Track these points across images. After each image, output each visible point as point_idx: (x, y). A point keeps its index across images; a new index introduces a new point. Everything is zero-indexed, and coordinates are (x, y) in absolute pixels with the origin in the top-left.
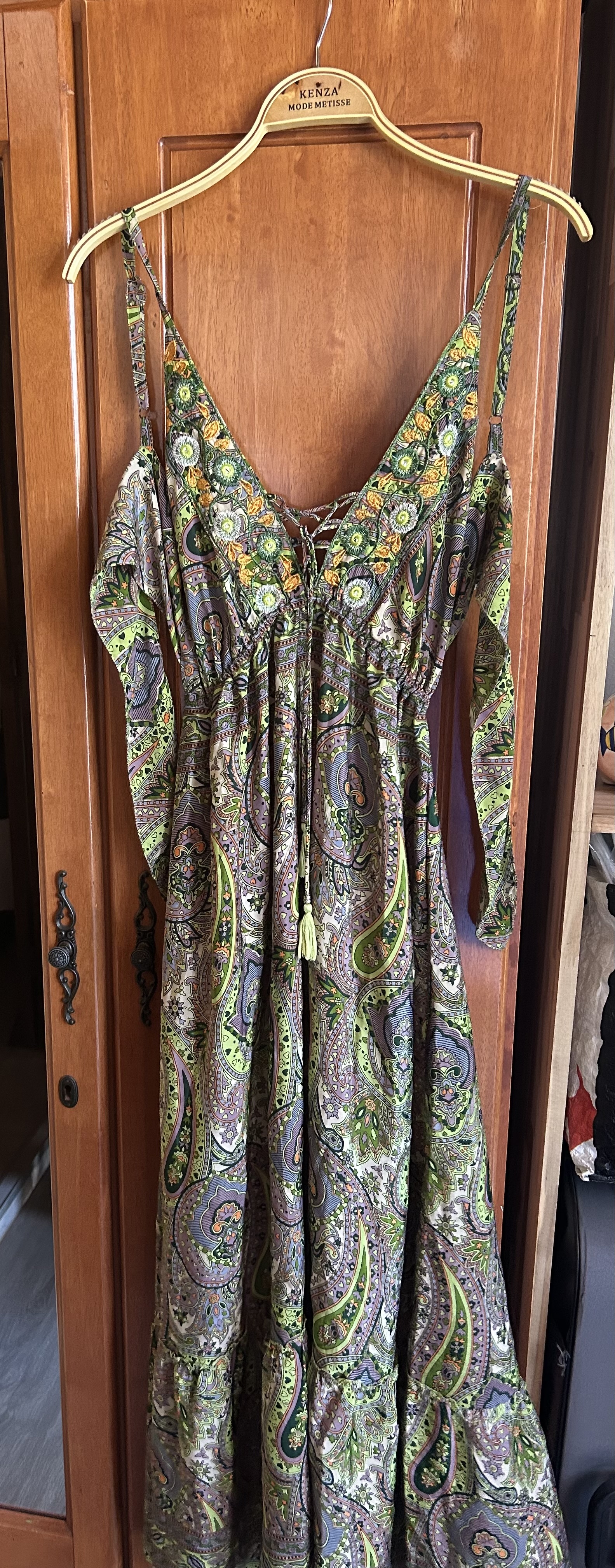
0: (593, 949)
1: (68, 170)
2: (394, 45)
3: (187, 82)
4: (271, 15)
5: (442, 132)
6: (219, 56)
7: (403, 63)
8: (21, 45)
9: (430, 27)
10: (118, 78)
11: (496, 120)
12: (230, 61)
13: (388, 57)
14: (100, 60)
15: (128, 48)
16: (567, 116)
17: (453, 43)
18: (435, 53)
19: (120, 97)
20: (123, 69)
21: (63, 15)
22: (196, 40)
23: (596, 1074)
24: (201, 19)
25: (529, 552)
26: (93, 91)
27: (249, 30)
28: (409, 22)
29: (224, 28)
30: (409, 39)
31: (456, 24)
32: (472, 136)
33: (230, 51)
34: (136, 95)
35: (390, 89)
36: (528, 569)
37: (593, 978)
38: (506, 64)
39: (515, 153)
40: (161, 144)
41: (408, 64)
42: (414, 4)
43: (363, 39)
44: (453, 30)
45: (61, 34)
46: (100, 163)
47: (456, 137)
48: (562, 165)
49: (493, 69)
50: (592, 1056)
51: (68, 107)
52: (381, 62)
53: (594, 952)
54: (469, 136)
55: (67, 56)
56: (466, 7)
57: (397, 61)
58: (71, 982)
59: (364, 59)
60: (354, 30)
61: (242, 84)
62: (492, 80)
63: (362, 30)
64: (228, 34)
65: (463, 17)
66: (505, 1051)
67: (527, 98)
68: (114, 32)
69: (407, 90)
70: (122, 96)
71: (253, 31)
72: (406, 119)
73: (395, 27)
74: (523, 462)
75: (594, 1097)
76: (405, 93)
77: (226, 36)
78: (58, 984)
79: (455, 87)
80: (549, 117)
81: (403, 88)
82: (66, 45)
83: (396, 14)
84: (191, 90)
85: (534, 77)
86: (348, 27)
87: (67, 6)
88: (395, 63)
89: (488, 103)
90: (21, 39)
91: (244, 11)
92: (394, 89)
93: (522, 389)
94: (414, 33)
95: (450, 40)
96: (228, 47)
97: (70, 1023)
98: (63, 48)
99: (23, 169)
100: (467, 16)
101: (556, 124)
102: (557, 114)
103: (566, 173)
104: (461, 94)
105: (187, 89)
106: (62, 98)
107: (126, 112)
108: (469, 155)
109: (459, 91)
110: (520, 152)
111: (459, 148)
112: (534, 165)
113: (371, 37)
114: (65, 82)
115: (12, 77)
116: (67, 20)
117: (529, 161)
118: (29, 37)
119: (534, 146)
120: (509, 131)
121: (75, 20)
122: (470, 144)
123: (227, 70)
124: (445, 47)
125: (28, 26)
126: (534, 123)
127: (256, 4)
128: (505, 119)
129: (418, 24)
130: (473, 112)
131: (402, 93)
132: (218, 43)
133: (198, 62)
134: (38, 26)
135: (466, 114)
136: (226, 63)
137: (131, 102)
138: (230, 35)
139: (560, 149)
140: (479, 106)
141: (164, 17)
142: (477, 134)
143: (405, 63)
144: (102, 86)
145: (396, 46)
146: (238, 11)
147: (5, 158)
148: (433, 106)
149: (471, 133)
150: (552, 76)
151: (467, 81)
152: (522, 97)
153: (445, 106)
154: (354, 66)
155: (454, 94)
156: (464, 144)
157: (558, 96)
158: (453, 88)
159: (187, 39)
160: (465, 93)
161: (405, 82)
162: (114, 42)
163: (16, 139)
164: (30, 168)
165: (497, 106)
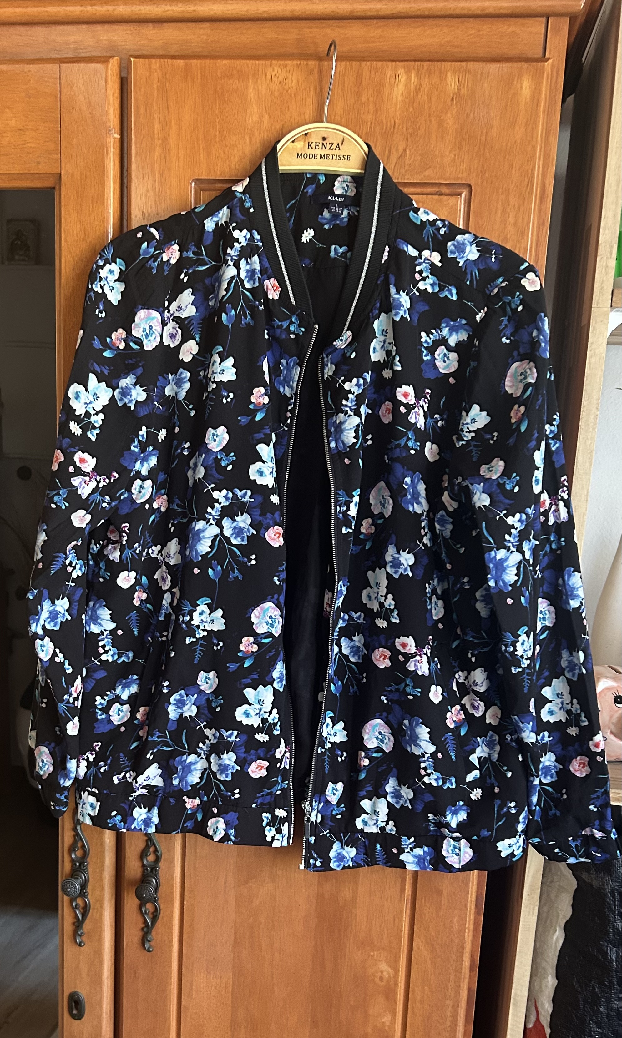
0: (553, 896)
1: (111, 201)
2: (398, 113)
3: (217, 133)
4: (292, 82)
5: (438, 190)
6: (246, 113)
7: (405, 129)
9: (430, 100)
10: (157, 126)
11: (484, 183)
12: (255, 118)
13: (392, 123)
14: (142, 111)
15: (167, 101)
16: (547, 182)
17: (449, 115)
18: (433, 122)
19: (158, 143)
20: (162, 119)
21: (112, 70)
22: (226, 99)
23: (550, 1011)
24: (231, 81)
26: (136, 136)
27: (272, 93)
28: (412, 94)
29: (251, 90)
30: (411, 110)
31: (452, 98)
32: (463, 195)
33: (255, 110)
34: (172, 142)
35: (393, 151)
37: (551, 922)
38: (495, 135)
39: (499, 212)
40: (193, 184)
41: (410, 130)
42: (416, 80)
43: (371, 107)
44: (450, 103)
45: (109, 86)
46: (139, 197)
47: (448, 195)
49: (483, 138)
50: (547, 993)
51: (114, 148)
52: (387, 128)
54: (460, 194)
55: (114, 104)
56: (462, 86)
57: (401, 127)
58: (83, 908)
59: (371, 124)
60: (364, 99)
62: (482, 149)
63: (371, 99)
64: (254, 95)
65: (458, 93)
67: (511, 166)
68: (155, 86)
69: (408, 152)
70: (160, 142)
71: (276, 94)
72: (406, 177)
73: (400, 98)
75: (548, 1031)
76: (406, 155)
77: (252, 95)
78: (71, 910)
79: (450, 152)
80: (531, 182)
81: (405, 151)
82: (113, 96)
83: (401, 87)
84: (221, 141)
85: (518, 148)
86: (358, 95)
87: (116, 62)
88: (398, 129)
89: (477, 168)
90: (75, 88)
91: (269, 77)
92: (397, 150)
94: (416, 104)
95: (446, 112)
96: (254, 106)
97: (80, 945)
98: (111, 98)
99: (72, 198)
100: (462, 92)
101: (536, 191)
102: (536, 180)
103: (544, 231)
104: (454, 159)
105: (217, 139)
106: (108, 140)
107: (163, 155)
108: (460, 210)
109: (453, 156)
110: (504, 210)
111: (451, 204)
112: (515, 224)
113: (378, 105)
114: (112, 127)
115: (66, 120)
116: (115, 74)
117: (511, 220)
118: (81, 86)
119: (516, 206)
120: (495, 194)
121: (123, 75)
122: (461, 201)
123: (252, 125)
124: (442, 118)
125: (81, 77)
126: (517, 186)
127: (280, 71)
128: (492, 182)
129: (419, 96)
130: (464, 175)
131: (403, 155)
132: (245, 103)
133: (227, 117)
134: (90, 78)
135: (459, 176)
136: (252, 119)
137: (168, 148)
138: (256, 96)
139: (540, 210)
140: (470, 169)
141: (199, 77)
142: (468, 194)
143: (407, 129)
144: (143, 132)
145: (400, 114)
146: (264, 76)
147: (57, 187)
148: (430, 167)
149: (462, 192)
150: (534, 148)
151: (460, 148)
152: (507, 165)
153: (440, 168)
154: (363, 129)
155: (448, 159)
156: (455, 201)
157: (539, 165)
158: (447, 154)
159: (218, 97)
160: (458, 158)
161: (406, 147)
162: (155, 95)
163: (67, 172)
164: (78, 198)
165: (485, 170)
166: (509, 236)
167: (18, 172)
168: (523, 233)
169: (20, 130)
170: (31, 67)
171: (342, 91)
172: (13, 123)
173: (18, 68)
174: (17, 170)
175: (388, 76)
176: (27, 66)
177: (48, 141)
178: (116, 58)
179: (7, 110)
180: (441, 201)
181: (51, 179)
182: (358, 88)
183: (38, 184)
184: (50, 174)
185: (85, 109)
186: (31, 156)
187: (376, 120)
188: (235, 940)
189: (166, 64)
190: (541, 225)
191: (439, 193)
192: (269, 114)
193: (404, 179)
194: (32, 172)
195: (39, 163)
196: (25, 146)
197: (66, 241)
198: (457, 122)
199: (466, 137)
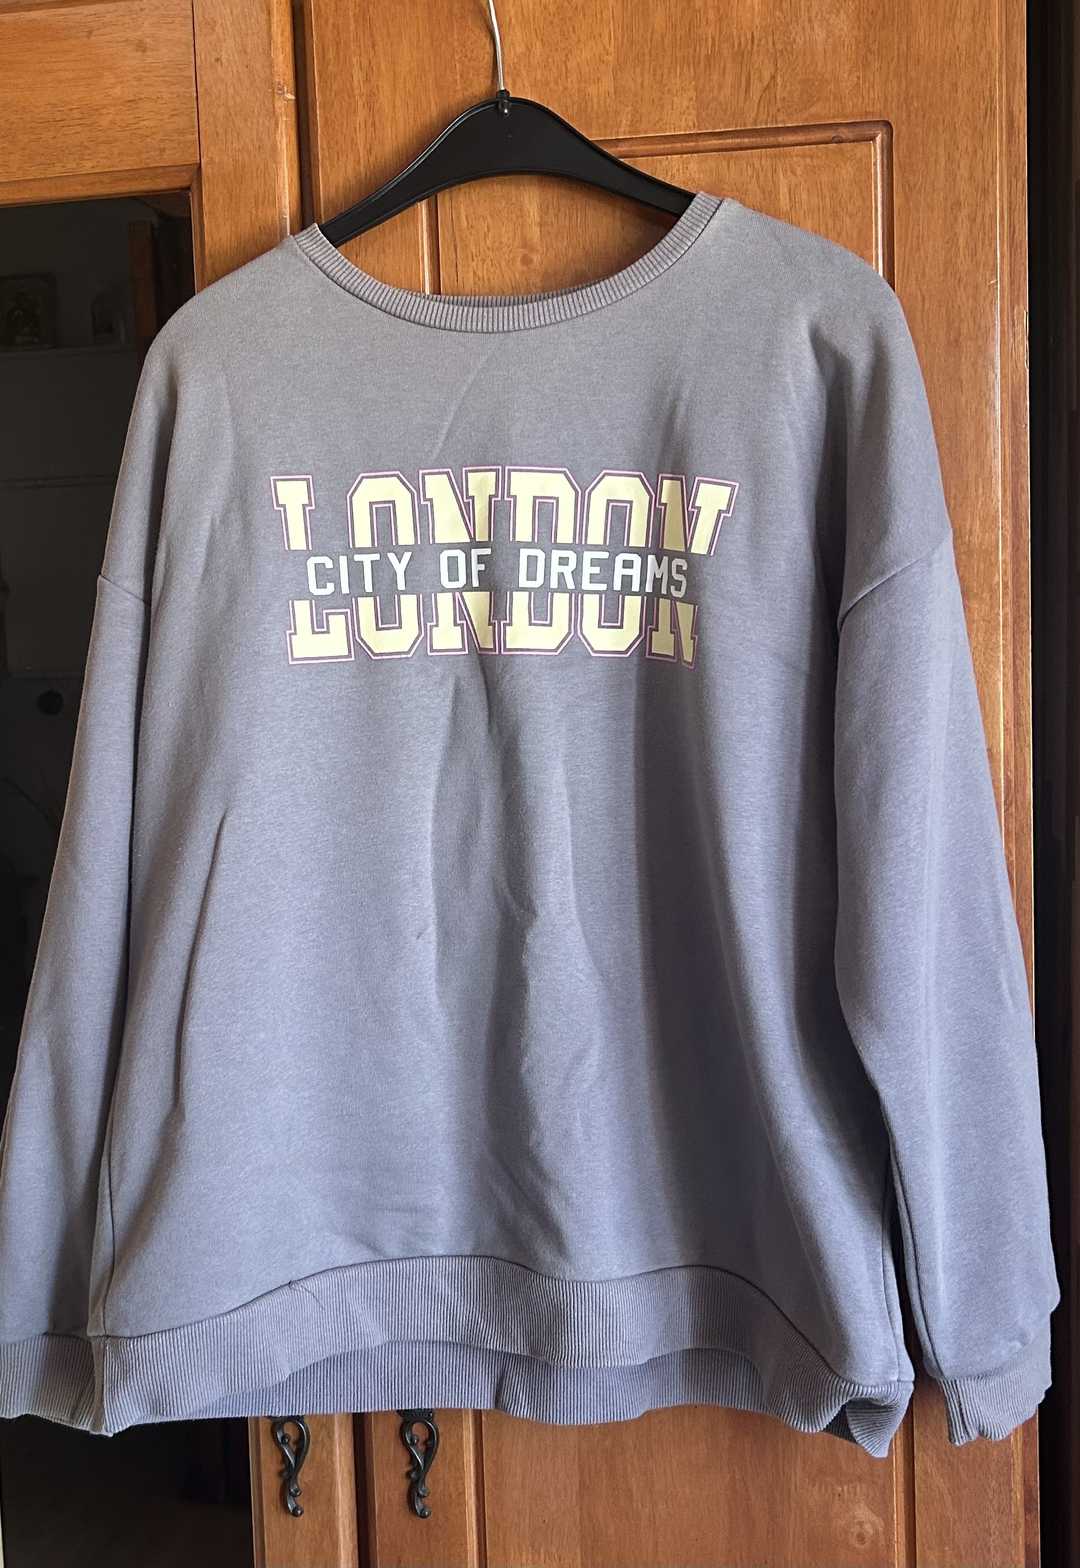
2: (757, 21)
3: (458, 77)
5: (835, 135)
7: (771, 44)
8: (218, 37)
10: (358, 76)
11: (913, 116)
12: (520, 49)
13: (749, 36)
14: (331, 55)
15: (372, 36)
16: (1015, 108)
17: (842, 16)
19: (360, 101)
20: (365, 64)
25: (1006, 730)
26: (322, 94)
27: (545, 7)
30: (778, 14)
32: (878, 139)
33: (519, 34)
34: (384, 98)
35: (754, 79)
36: (1006, 757)
38: (922, 41)
39: (943, 160)
41: (779, 46)
43: (711, 15)
45: (275, 19)
47: (853, 141)
48: (1013, 174)
49: (904, 47)
51: (287, 116)
52: (740, 45)
54: (873, 139)
55: (284, 48)
57: (764, 41)
58: (296, 1443)
59: (713, 40)
60: (698, 3)
61: (539, 78)
62: (902, 64)
63: (710, 4)
64: (516, 13)
66: (1028, 1548)
67: (954, 86)
68: (351, 14)
69: (779, 80)
70: (364, 98)
71: (552, 8)
72: (779, 119)
74: (986, 595)
76: (776, 84)
77: (513, 13)
78: (275, 1448)
79: (850, 73)
80: (990, 111)
81: (773, 77)
82: (282, 35)
85: (963, 57)
88: (759, 45)
89: (899, 95)
90: (218, 29)
92: (761, 80)
93: (977, 490)
95: (838, 11)
97: (295, 1514)
98: (277, 38)
99: (221, 202)
101: (1001, 121)
102: (1000, 106)
104: (858, 83)
105: (459, 87)
106: (277, 104)
107: (370, 122)
108: (875, 164)
109: (855, 79)
110: (950, 158)
111: (858, 156)
112: (971, 177)
113: (722, 11)
114: (281, 83)
115: (205, 79)
117: (964, 172)
119: (970, 150)
120: (932, 131)
122: (875, 150)
123: (516, 60)
124: (831, 22)
125: (228, 10)
126: (968, 118)
128: (924, 115)
130: (878, 106)
131: (771, 84)
133: (472, 51)
134: (243, 11)
135: (868, 110)
136: (515, 51)
137: (377, 107)
138: (519, 15)
140: (886, 99)
142: (885, 136)
143: (774, 44)
144: (335, 87)
145: (761, 22)
147: (194, 186)
148: (818, 100)
149: (877, 135)
150: (990, 56)
151: (866, 66)
152: (946, 84)
153: (835, 99)
154: (700, 50)
155: (848, 84)
156: (866, 150)
157: (1000, 81)
158: (846, 76)
159: (457, 22)
160: (864, 81)
161: (776, 70)
162: (352, 28)
163: (211, 161)
164: (231, 200)
165: (912, 98)
166: (962, 198)
167: (128, 168)
168: (985, 192)
169: (130, 101)
170: (144, 3)
172: (117, 91)
173: (122, 5)
174: (127, 164)
177: (177, 116)
179: (109, 73)
180: (841, 152)
181: (184, 174)
183: (161, 184)
184: (182, 165)
185: (236, 59)
186: (149, 140)
187: (721, 33)
188: (582, 1484)
191: (836, 140)
192: (542, 40)
193: (776, 123)
194: (151, 166)
195: (163, 150)
196: (137, 126)
198: (856, 26)
199: (875, 47)
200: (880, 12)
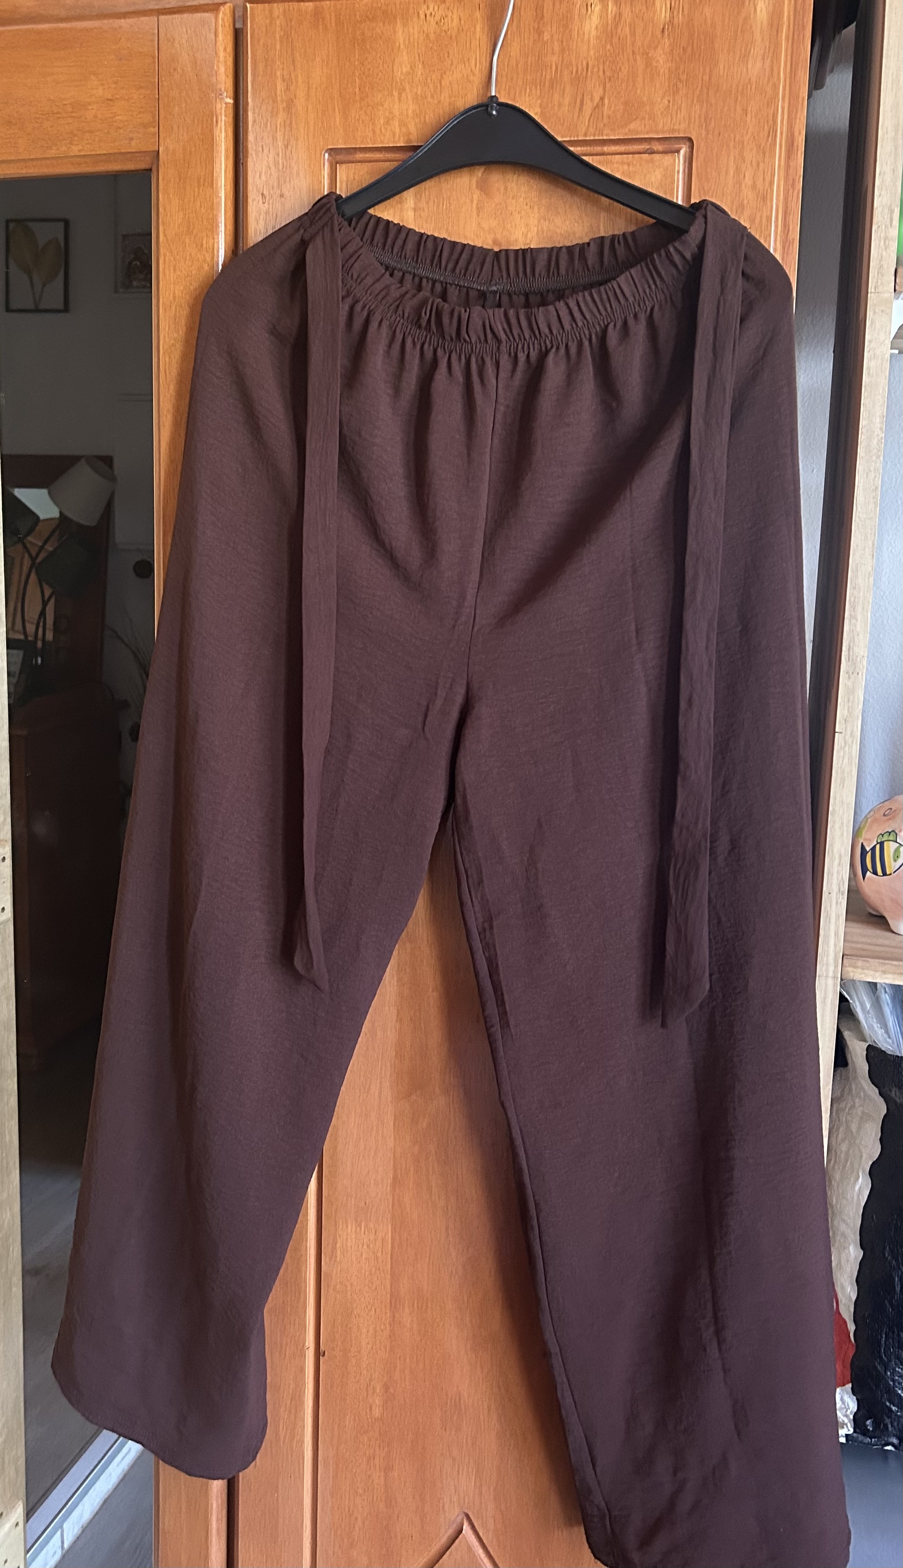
0: (854, 1127)
1: (221, 185)
2: (592, 53)
3: (357, 90)
4: (452, 20)
5: (648, 147)
6: (394, 63)
7: (601, 73)
8: (177, 50)
9: (633, 34)
10: (280, 86)
11: (710, 134)
12: (406, 69)
13: (585, 64)
14: (261, 68)
15: (293, 54)
17: (660, 50)
18: (639, 61)
19: (282, 106)
20: (287, 77)
21: (223, 20)
22: (369, 47)
23: (854, 1297)
24: (374, 25)
26: (253, 99)
27: (427, 36)
28: (609, 28)
29: (399, 34)
30: (608, 47)
31: (663, 31)
32: (682, 152)
33: (406, 58)
34: (300, 104)
35: (587, 99)
37: (852, 1165)
38: (721, 73)
39: (732, 171)
40: (327, 155)
41: (608, 74)
42: (614, 8)
43: (557, 48)
44: (660, 36)
45: (220, 37)
46: (258, 176)
47: (662, 153)
49: (706, 78)
50: (848, 1269)
51: (226, 116)
52: (577, 71)
53: (854, 1130)
54: (678, 151)
55: (225, 62)
56: (675, 13)
57: (595, 70)
59: (557, 67)
60: (546, 36)
61: (419, 93)
62: (705, 90)
63: (556, 37)
64: (404, 41)
65: (671, 22)
67: (745, 112)
68: (278, 37)
69: (606, 101)
70: (285, 105)
71: (432, 36)
72: (605, 132)
73: (594, 33)
75: (852, 1326)
76: (603, 104)
77: (401, 41)
79: (662, 98)
80: (772, 132)
81: (602, 99)
82: (225, 50)
83: (595, 20)
84: (362, 99)
85: (753, 87)
86: (540, 33)
87: (228, 11)
88: (592, 72)
89: (700, 117)
90: (177, 45)
91: (422, 16)
92: (592, 100)
94: (615, 40)
95: (657, 46)
96: (404, 53)
98: (222, 54)
99: (172, 181)
100: (676, 20)
101: (780, 140)
102: (781, 127)
103: (795, 194)
104: (669, 106)
105: (357, 98)
106: (218, 106)
107: (288, 122)
108: (678, 172)
109: (666, 102)
110: (738, 170)
111: (667, 164)
112: (754, 186)
113: (564, 44)
114: (223, 89)
115: (165, 84)
116: (227, 24)
117: (748, 181)
118: (184, 41)
119: (754, 163)
120: (725, 147)
121: (238, 26)
122: (679, 160)
123: (403, 78)
124: (650, 55)
125: (184, 30)
126: (754, 137)
127: (436, 8)
128: (720, 134)
129: (619, 30)
130: (683, 126)
131: (600, 104)
132: (392, 50)
133: (369, 70)
134: (195, 31)
135: (675, 128)
136: (402, 71)
137: (294, 111)
138: (407, 42)
139: (788, 167)
140: (690, 119)
141: (333, 21)
142: (688, 150)
143: (604, 72)
144: (263, 95)
145: (595, 53)
146: (416, 14)
147: (154, 169)
148: (636, 118)
149: (681, 149)
150: (775, 87)
151: (676, 92)
152: (739, 109)
153: (649, 119)
154: (545, 75)
155: (661, 106)
156: (672, 161)
157: (783, 108)
158: (659, 100)
159: (358, 45)
160: (673, 105)
161: (604, 94)
162: (278, 47)
163: (167, 149)
164: (180, 180)
165: (711, 119)
166: (745, 202)
167: (104, 152)
168: (764, 198)
169: (109, 100)
170: (122, 22)
171: (517, 27)
172: (99, 92)
173: (106, 23)
174: (105, 149)
175: (578, 6)
176: (117, 21)
177: (143, 113)
178: (228, 4)
179: (93, 77)
180: (652, 161)
181: (147, 158)
182: (539, 23)
183: (130, 166)
184: (145, 152)
185: (189, 69)
186: (122, 131)
187: (562, 62)
188: (395, 1178)
189: (291, 8)
190: (789, 185)
191: (649, 151)
192: (423, 62)
193: (602, 135)
194: (123, 151)
195: (131, 139)
196: (114, 120)
197: (165, 236)
198: (670, 59)
199: (684, 77)
200: (689, 49)
